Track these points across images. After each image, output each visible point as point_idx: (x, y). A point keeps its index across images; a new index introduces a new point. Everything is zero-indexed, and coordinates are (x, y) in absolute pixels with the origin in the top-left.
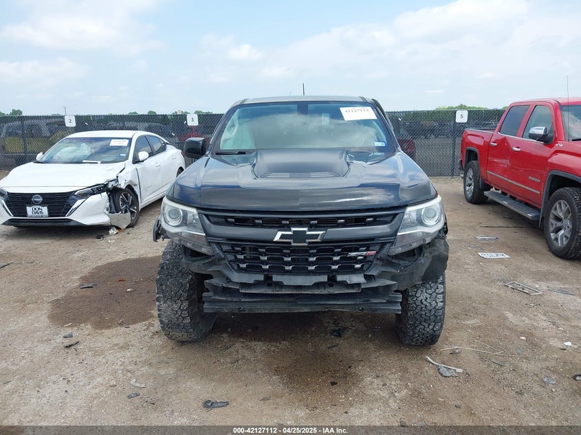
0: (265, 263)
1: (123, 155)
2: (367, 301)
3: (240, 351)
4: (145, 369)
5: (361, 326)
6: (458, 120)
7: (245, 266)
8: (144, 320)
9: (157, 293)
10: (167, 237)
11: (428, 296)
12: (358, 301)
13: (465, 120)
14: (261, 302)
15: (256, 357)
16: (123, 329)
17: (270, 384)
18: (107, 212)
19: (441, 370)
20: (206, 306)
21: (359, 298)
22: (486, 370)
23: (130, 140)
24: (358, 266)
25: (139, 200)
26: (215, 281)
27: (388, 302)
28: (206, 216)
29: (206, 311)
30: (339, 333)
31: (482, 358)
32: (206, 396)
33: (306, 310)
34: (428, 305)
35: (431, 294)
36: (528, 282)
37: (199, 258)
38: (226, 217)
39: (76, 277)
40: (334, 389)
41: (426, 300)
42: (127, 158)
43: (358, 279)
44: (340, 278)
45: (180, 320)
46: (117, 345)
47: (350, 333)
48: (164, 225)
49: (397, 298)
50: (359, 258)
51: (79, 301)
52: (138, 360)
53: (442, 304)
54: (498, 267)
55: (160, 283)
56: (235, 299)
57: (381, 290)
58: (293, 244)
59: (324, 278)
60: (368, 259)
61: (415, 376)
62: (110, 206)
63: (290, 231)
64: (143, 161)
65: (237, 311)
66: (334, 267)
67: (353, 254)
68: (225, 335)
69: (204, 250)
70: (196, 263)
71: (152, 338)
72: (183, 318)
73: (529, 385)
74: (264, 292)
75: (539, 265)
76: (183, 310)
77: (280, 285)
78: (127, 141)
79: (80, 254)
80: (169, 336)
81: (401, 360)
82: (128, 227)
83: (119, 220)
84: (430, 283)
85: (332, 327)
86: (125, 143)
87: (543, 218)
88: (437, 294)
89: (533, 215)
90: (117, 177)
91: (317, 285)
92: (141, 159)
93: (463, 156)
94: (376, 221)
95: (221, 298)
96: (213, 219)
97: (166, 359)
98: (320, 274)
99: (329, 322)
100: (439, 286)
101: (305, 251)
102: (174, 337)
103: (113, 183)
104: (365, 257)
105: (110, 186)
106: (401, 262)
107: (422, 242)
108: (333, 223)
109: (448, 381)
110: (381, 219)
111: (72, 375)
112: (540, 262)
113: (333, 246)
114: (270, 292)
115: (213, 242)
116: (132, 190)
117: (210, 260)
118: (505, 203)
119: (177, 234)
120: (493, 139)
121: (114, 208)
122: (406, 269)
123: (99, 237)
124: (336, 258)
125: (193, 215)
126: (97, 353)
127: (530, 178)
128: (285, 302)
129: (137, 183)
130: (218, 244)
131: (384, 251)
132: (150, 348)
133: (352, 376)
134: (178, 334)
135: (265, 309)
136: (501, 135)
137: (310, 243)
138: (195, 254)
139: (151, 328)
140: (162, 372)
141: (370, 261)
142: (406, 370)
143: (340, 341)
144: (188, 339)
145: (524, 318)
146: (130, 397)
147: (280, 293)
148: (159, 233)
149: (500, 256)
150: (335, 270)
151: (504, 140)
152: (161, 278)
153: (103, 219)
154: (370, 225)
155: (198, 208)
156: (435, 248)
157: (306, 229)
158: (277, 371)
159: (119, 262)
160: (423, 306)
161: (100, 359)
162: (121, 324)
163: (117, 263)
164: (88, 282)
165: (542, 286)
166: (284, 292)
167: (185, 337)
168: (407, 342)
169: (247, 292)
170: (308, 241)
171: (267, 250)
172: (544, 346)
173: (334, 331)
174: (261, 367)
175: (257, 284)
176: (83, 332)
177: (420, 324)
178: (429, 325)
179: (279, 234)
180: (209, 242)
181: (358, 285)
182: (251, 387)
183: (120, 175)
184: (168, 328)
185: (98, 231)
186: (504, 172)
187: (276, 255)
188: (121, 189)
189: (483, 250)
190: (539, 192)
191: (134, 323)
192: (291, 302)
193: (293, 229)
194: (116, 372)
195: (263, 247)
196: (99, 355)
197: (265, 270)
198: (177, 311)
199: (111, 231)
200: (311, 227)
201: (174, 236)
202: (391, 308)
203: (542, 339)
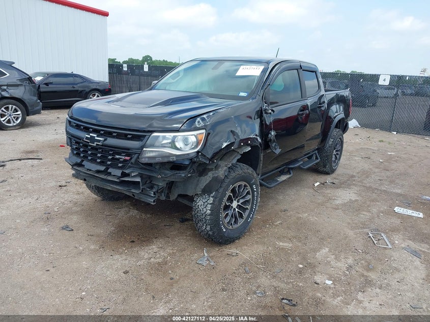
0: (82, 153)
21: (120, 186)
24: (120, 165)
28: (69, 121)
31: (243, 264)
34: (202, 210)
35: (204, 203)
40: (128, 244)
41: (201, 206)
44: (110, 170)
50: (121, 160)
53: (210, 211)
58: (90, 144)
63: (89, 135)
67: (117, 157)
84: (206, 195)
88: (208, 203)
91: (98, 172)
94: (133, 138)
98: (102, 165)
100: (211, 198)
101: (97, 149)
104: (124, 160)
108: (110, 134)
113: (109, 149)
124: (110, 157)
137: (97, 144)
141: (127, 164)
146: (45, 213)
149: (415, 214)
150: (109, 165)
157: (95, 135)
160: (199, 210)
170: (95, 143)
171: (83, 145)
178: (203, 225)
179: (86, 136)
182: (95, 228)
187: (86, 149)
193: (91, 134)
200: (98, 135)
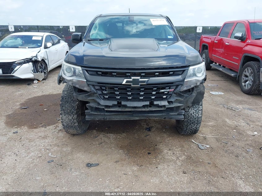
0: (118, 95)
1: (39, 44)
2: (168, 114)
3: (103, 138)
4: (56, 148)
5: (159, 126)
6: (198, 31)
7: (107, 97)
8: (53, 124)
9: (61, 111)
10: (65, 82)
11: (195, 111)
12: (164, 114)
13: (201, 31)
14: (115, 115)
15: (111, 141)
16: (43, 128)
17: (118, 154)
18: (32, 72)
19: (199, 146)
20: (87, 117)
21: (164, 113)
22: (220, 146)
23: (42, 37)
24: (165, 97)
25: (48, 67)
26: (92, 105)
27: (178, 114)
28: (87, 70)
29: (87, 119)
30: (150, 129)
31: (217, 140)
32: (87, 161)
33: (137, 119)
34: (194, 115)
36: (233, 105)
37: (83, 93)
38: (97, 72)
39: (18, 104)
40: (150, 156)
41: (193, 113)
42: (41, 46)
43: (165, 103)
44: (155, 103)
45: (73, 124)
46: (41, 136)
47: (154, 129)
48: (64, 76)
49: (182, 112)
50: (165, 92)
51: (20, 115)
52: (52, 144)
53: (201, 115)
54: (219, 98)
55: (62, 106)
56: (102, 114)
57: (175, 109)
58: (132, 86)
59: (148, 103)
60: (170, 93)
61: (188, 149)
62: (34, 69)
63: (131, 79)
64: (49, 48)
65: (103, 120)
66: (153, 97)
67: (163, 91)
68: (94, 131)
69: (86, 89)
70: (81, 96)
71: (58, 133)
72: (74, 123)
73: (241, 152)
74: (117, 110)
75: (237, 97)
76: (74, 119)
77: (125, 106)
78: (41, 37)
79: (20, 93)
80: (67, 132)
81: (180, 141)
82: (43, 80)
83: (38, 76)
84: (196, 105)
85: (145, 126)
86: (40, 39)
87: (239, 76)
88: (199, 110)
89: (234, 74)
90: (37, 55)
91: (144, 106)
92: (48, 46)
93: (200, 48)
94: (175, 74)
95: (95, 113)
96: (90, 73)
97: (66, 143)
98: (146, 101)
99: (144, 124)
100: (200, 106)
101: (139, 89)
102: (69, 132)
103: (35, 58)
104: (168, 92)
105: (33, 59)
106: (185, 95)
107: (195, 85)
108: (153, 75)
109: (203, 152)
110: (177, 73)
111: (19, 152)
112: (238, 96)
113: (152, 87)
114: (120, 110)
115: (90, 85)
116: (44, 62)
117: (89, 94)
118: (221, 69)
119: (71, 80)
120: (216, 40)
121: (36, 70)
122: (186, 98)
123: (29, 85)
124: (154, 93)
125: (79, 71)
126: (30, 140)
127: (234, 57)
128: (127, 115)
129: (47, 58)
130: (93, 85)
131: (178, 89)
132: (58, 138)
133: (158, 150)
134: (71, 131)
135: (116, 118)
136: (220, 37)
137: (141, 85)
138: (81, 91)
139: (58, 128)
140: (65, 149)
141: (171, 94)
142: (183, 147)
143: (150, 133)
144: (76, 133)
145: (234, 121)
146: (49, 162)
147: (125, 110)
148: (61, 80)
149: (220, 93)
150: (153, 99)
151: (222, 40)
152: (62, 103)
153: (30, 76)
154: (171, 76)
155: (82, 67)
156: (198, 88)
157: (139, 78)
158: (122, 148)
159: (39, 96)
160: (192, 116)
161: (32, 143)
162: (42, 127)
163: (39, 97)
164: (25, 106)
165: (240, 107)
166: (127, 110)
167: (75, 132)
168: (183, 133)
169: (108, 110)
170: (140, 84)
171: (119, 89)
172: (245, 134)
173: (147, 128)
174: (113, 146)
175: (114, 106)
176: (24, 130)
177: (190, 125)
178: (194, 125)
179: (125, 80)
180: (88, 85)
181: (164, 106)
182: (109, 156)
183: (38, 54)
184: (66, 128)
185: (28, 81)
186: (221, 55)
187: (123, 91)
188: (39, 61)
189: (212, 91)
190: (237, 64)
191: (49, 125)
192: (130, 115)
193: (132, 78)
194: (41, 150)
195: (117, 87)
196: (32, 142)
197: (118, 99)
198: (71, 120)
199: (35, 82)
200: (142, 77)
201: (69, 82)
202: (179, 117)
203: (243, 131)
